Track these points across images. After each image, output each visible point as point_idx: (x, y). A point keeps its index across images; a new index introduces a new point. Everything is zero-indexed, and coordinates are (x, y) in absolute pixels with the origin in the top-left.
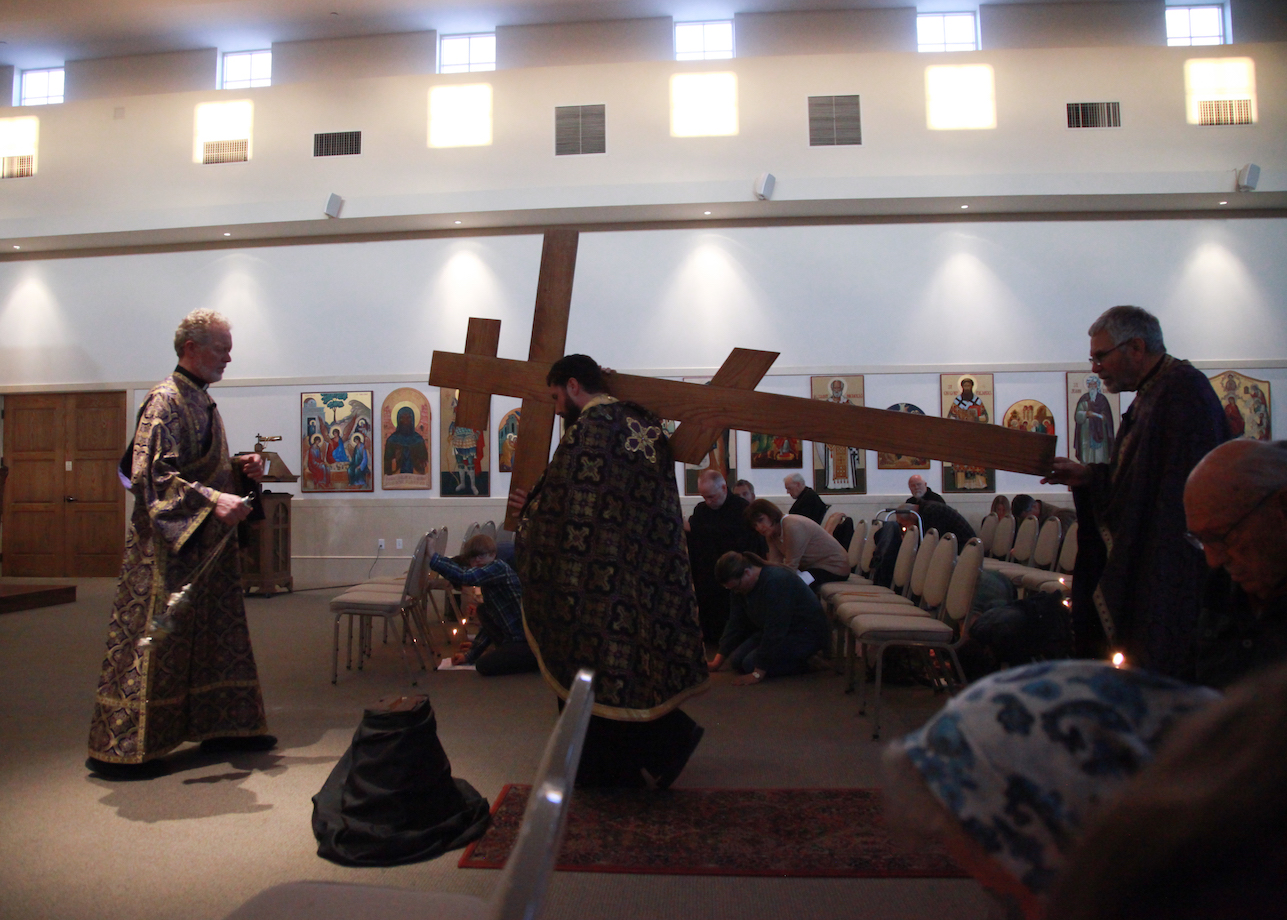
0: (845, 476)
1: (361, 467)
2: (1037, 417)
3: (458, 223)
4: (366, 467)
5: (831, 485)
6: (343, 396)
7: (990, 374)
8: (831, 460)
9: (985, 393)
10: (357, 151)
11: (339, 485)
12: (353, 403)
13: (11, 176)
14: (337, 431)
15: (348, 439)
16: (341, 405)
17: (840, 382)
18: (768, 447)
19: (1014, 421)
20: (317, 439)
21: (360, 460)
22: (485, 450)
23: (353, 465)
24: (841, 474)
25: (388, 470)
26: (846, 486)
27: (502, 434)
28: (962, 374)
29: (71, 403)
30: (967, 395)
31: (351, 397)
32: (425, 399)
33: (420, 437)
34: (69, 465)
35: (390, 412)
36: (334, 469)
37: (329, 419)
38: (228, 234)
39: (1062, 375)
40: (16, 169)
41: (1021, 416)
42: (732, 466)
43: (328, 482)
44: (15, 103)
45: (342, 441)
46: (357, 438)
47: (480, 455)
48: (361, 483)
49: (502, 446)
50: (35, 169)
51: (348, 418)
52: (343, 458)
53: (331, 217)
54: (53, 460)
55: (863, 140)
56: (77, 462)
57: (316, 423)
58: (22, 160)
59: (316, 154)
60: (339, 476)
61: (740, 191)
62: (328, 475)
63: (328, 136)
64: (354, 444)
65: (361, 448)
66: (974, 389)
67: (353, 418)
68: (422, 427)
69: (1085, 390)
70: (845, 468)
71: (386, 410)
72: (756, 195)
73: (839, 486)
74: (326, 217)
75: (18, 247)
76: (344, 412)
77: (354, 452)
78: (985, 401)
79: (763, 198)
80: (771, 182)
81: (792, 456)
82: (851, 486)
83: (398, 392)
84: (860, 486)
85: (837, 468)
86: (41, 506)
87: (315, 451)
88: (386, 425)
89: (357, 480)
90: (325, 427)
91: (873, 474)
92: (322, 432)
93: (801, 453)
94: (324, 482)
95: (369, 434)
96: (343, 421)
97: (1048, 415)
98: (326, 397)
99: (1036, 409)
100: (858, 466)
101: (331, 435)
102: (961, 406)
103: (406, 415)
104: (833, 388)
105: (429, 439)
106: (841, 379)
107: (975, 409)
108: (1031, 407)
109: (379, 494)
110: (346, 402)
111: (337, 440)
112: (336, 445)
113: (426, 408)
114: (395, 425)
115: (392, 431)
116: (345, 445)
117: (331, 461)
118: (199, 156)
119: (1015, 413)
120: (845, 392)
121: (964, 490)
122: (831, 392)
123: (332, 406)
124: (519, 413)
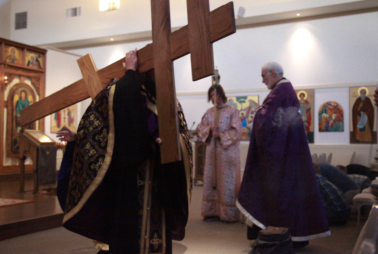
3: (298, 15)
6: (245, 98)
11: (244, 137)
12: (250, 101)
13: (109, 10)
14: (242, 114)
15: (247, 117)
16: (244, 102)
22: (312, 122)
27: (320, 114)
31: (249, 98)
36: (242, 131)
37: (239, 108)
40: (111, 7)
45: (245, 118)
46: (252, 116)
47: (309, 124)
49: (320, 120)
50: (118, 7)
51: (248, 108)
52: (246, 125)
53: (240, 17)
58: (113, 3)
60: (244, 134)
64: (250, 119)
67: (250, 108)
74: (238, 17)
75: (112, 40)
76: (246, 105)
77: (250, 122)
96: (245, 109)
98: (238, 98)
101: (240, 115)
110: (247, 101)
111: (243, 118)
112: (242, 120)
116: (247, 120)
123: (241, 102)
124: (329, 104)
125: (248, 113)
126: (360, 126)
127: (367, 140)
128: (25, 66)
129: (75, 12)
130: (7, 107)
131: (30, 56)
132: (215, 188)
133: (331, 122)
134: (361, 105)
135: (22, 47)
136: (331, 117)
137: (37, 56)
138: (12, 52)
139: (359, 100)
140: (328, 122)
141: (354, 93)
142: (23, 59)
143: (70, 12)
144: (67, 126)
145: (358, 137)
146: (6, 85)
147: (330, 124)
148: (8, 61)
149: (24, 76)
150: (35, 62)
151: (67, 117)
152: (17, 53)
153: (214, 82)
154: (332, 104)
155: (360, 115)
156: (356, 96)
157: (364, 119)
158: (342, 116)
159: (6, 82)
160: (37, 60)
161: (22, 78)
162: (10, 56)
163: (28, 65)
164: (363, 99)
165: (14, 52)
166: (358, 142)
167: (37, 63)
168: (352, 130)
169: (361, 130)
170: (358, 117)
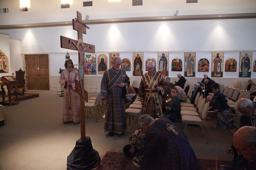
0: (191, 73)
1: (94, 70)
2: (233, 62)
3: (112, 20)
4: (95, 70)
5: (188, 75)
6: (90, 55)
7: (223, 52)
8: (188, 70)
9: (222, 56)
10: (92, 6)
11: (90, 73)
12: (92, 57)
13: (24, 11)
14: (89, 62)
16: (90, 57)
17: (191, 54)
18: (175, 67)
19: (228, 62)
20: (85, 64)
21: (94, 68)
23: (92, 69)
24: (190, 73)
25: (99, 70)
26: (191, 75)
28: (217, 52)
29: (38, 56)
30: (218, 57)
31: (92, 56)
32: (106, 56)
33: (105, 64)
34: (38, 69)
35: (99, 59)
36: (89, 70)
37: (87, 60)
38: (66, 23)
39: (239, 53)
41: (229, 61)
42: (167, 71)
43: (88, 72)
45: (90, 65)
46: (93, 64)
48: (94, 73)
49: (121, 66)
51: (91, 60)
52: (90, 68)
53: (87, 20)
54: (35, 68)
55: (198, 2)
56: (40, 68)
57: (85, 61)
59: (83, 6)
60: (90, 71)
61: (171, 14)
62: (87, 71)
63: (86, 2)
64: (92, 65)
65: (94, 66)
66: (219, 56)
68: (106, 62)
69: (244, 56)
70: (191, 71)
71: (99, 58)
72: (174, 14)
73: (189, 75)
74: (85, 20)
75: (26, 26)
77: (92, 67)
78: (222, 58)
79: (175, 15)
80: (177, 12)
81: (180, 69)
82: (192, 75)
83: (101, 55)
84: (194, 75)
85: (189, 71)
86: (34, 76)
87: (85, 67)
88: (99, 62)
89: (93, 72)
90: (87, 62)
91: (197, 73)
92: (86, 63)
93: (182, 68)
94: (87, 73)
95: (95, 63)
96: (90, 61)
97: (235, 61)
98: (87, 56)
99: (233, 60)
100: (194, 71)
101: (88, 63)
102: (216, 59)
103: (102, 59)
104: (189, 55)
105: (107, 64)
106: (191, 53)
107: (219, 60)
108: (232, 60)
109: (97, 75)
110: (91, 57)
112: (89, 65)
113: (106, 58)
114: (100, 61)
115: (100, 63)
116: (91, 65)
117: (88, 68)
118: (60, 7)
119: (228, 61)
120: (191, 56)
121: (216, 77)
122: (189, 56)
123: (88, 58)
124: (125, 59)
125: (91, 62)
126: (137, 69)
127: (139, 74)
129: (5, 11)
132: (70, 108)
133: (126, 67)
134: (137, 60)
136: (126, 65)
139: (136, 58)
140: (125, 67)
141: (135, 55)
143: (2, 10)
144: (3, 69)
145: (136, 74)
147: (125, 68)
151: (3, 65)
153: (67, 59)
154: (126, 59)
155: (137, 64)
157: (138, 66)
158: (130, 64)
164: (138, 58)
166: (136, 75)
168: (134, 70)
169: (137, 70)
170: (136, 65)
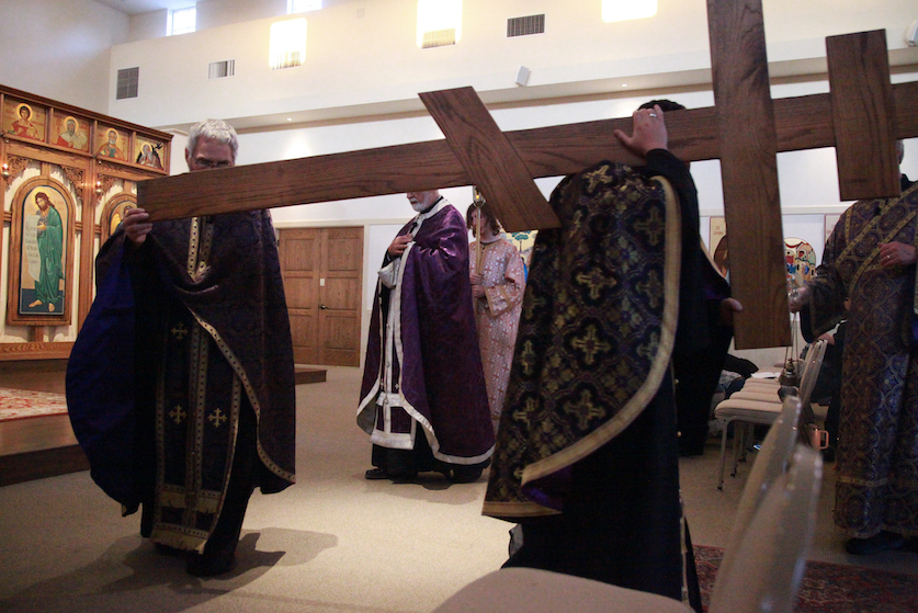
3: (625, 86)
10: (542, 31)
13: (286, 67)
14: (522, 258)
16: (526, 238)
29: (325, 235)
34: (322, 282)
40: (290, 60)
44: (289, 11)
50: (302, 60)
53: (521, 86)
56: (328, 278)
58: (293, 54)
59: (509, 36)
63: (518, 20)
74: (517, 86)
75: (290, 120)
76: (528, 243)
86: (303, 312)
96: (527, 250)
110: (530, 236)
118: (420, 44)
123: (518, 238)
128: (134, 164)
129: (225, 69)
130: (100, 235)
131: (142, 145)
135: (128, 129)
137: (155, 146)
138: (110, 136)
142: (130, 150)
143: (215, 69)
146: (99, 195)
148: (103, 153)
149: (129, 181)
150: (150, 157)
152: (119, 140)
153: (478, 197)
156: (720, 233)
159: (99, 191)
160: (154, 153)
161: (127, 184)
162: (108, 144)
163: (138, 160)
165: (115, 138)
167: (155, 158)
